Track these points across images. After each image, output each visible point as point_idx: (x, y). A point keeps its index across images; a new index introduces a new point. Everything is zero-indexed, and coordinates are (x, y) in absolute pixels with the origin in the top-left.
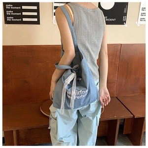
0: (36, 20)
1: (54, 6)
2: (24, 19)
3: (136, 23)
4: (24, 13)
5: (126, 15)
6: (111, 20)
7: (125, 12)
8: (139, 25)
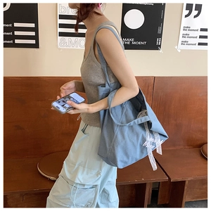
0: (33, 42)
1: (58, 23)
2: (17, 41)
3: (176, 47)
4: (17, 33)
5: (160, 36)
6: (139, 43)
7: (159, 32)
8: (179, 51)
